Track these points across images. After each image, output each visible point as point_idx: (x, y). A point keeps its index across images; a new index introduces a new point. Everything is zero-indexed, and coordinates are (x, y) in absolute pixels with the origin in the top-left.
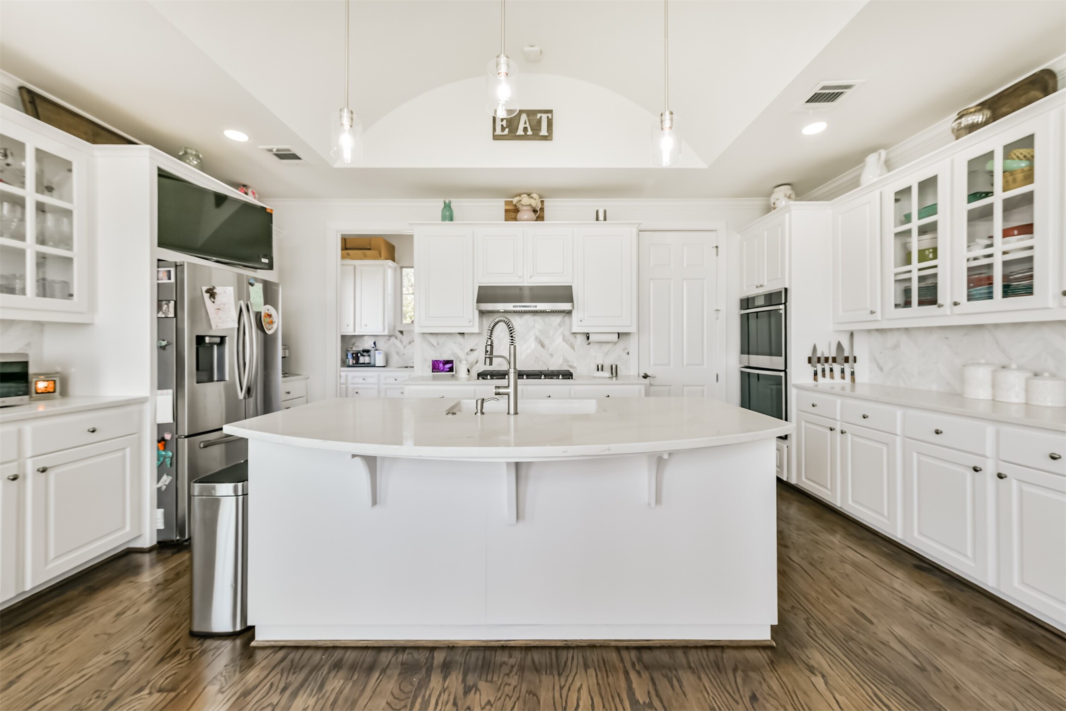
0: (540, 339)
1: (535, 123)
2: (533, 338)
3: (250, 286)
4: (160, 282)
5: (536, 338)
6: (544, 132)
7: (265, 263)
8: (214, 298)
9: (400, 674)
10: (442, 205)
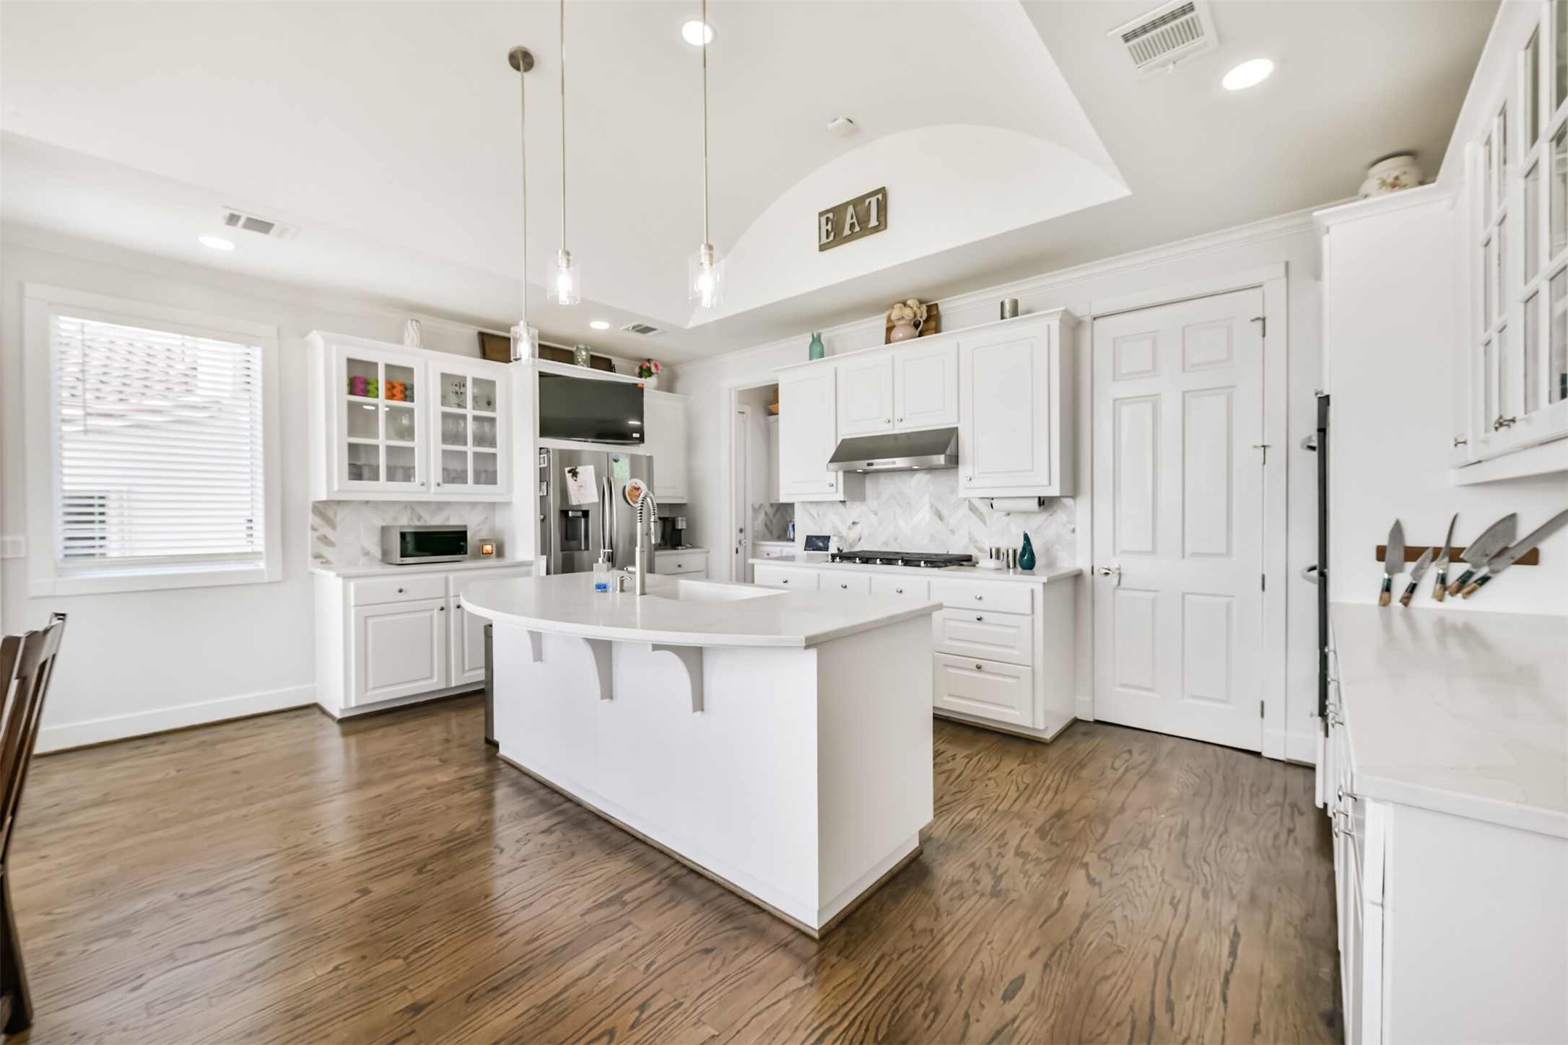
0: (936, 508)
1: (862, 214)
2: (927, 506)
3: (614, 463)
4: (541, 466)
5: (932, 506)
6: (874, 222)
7: (636, 438)
8: (576, 477)
9: (531, 805)
10: (810, 340)
